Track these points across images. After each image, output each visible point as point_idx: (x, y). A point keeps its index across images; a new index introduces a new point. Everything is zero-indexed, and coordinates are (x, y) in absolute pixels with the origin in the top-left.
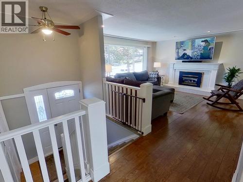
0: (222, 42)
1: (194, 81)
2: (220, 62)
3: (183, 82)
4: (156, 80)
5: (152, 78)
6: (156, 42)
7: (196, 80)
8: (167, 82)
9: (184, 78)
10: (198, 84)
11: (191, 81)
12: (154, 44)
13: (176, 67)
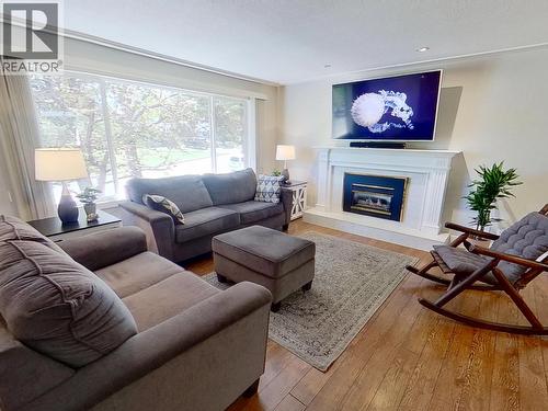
0: (461, 88)
1: (383, 202)
2: (454, 147)
3: (355, 203)
4: (275, 200)
5: (264, 193)
6: (283, 87)
7: (389, 199)
8: (312, 203)
9: (357, 194)
10: (394, 212)
11: (375, 201)
12: (278, 90)
13: (336, 159)
